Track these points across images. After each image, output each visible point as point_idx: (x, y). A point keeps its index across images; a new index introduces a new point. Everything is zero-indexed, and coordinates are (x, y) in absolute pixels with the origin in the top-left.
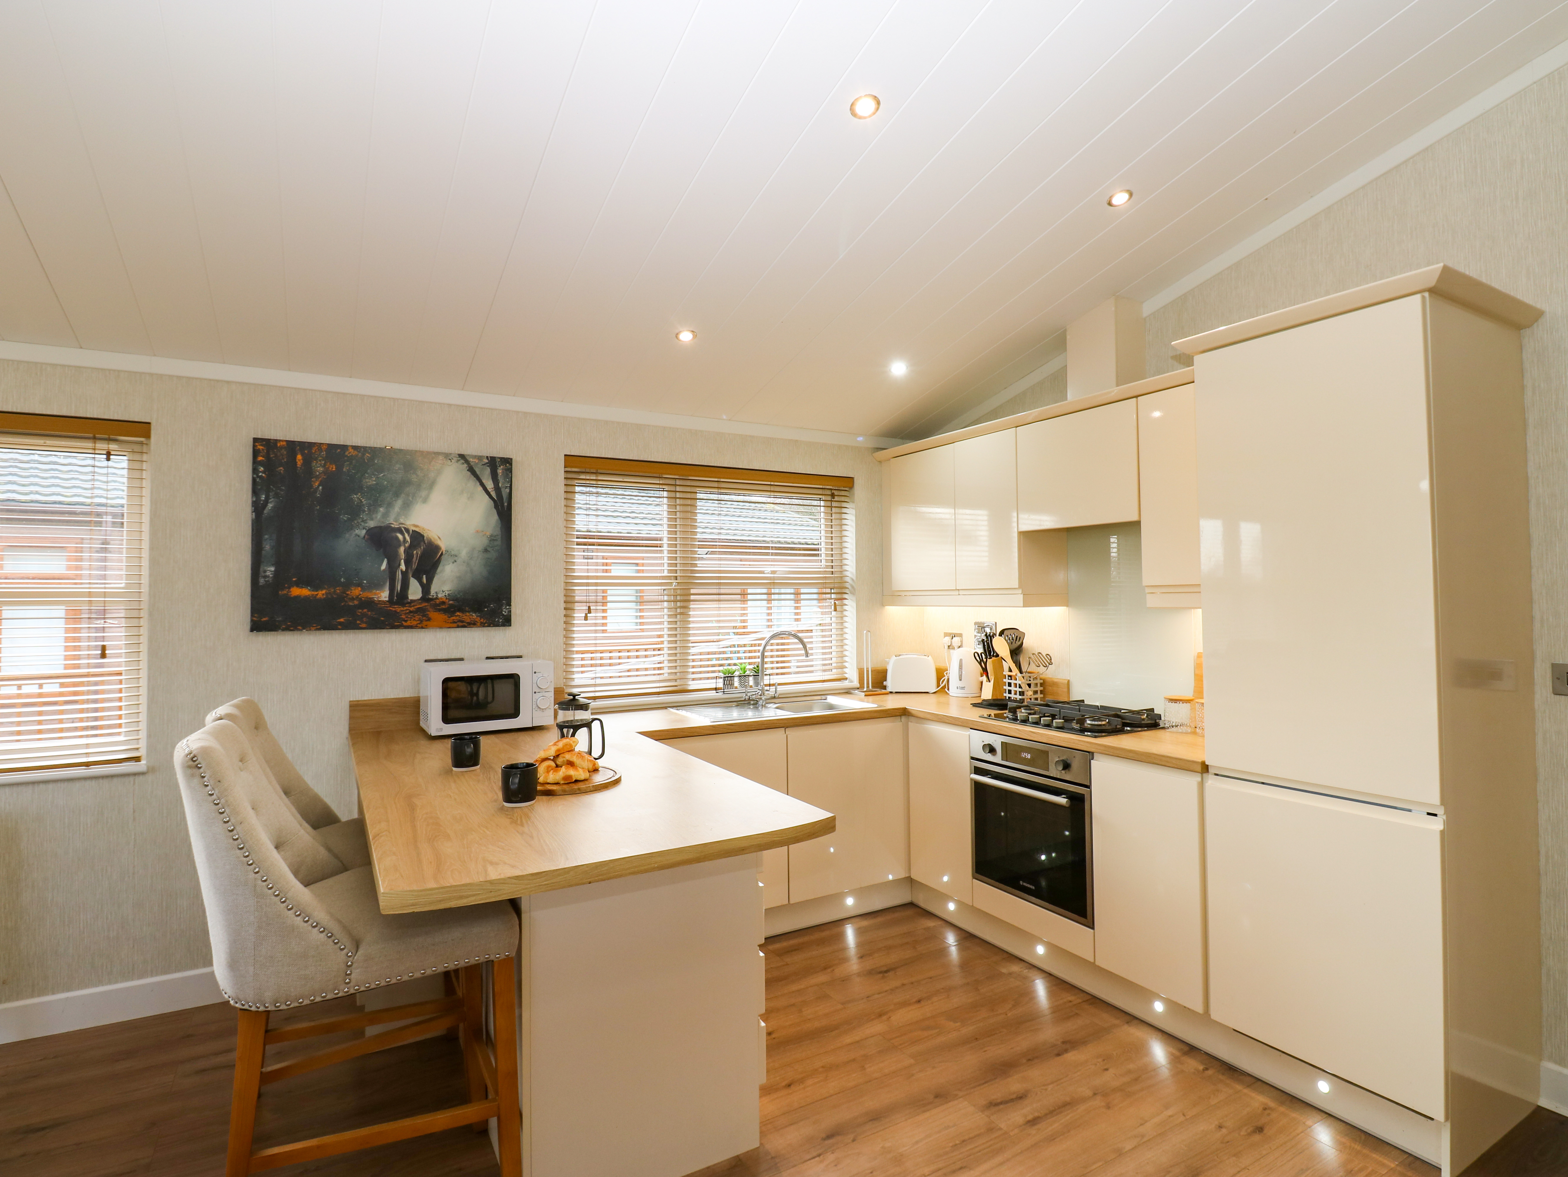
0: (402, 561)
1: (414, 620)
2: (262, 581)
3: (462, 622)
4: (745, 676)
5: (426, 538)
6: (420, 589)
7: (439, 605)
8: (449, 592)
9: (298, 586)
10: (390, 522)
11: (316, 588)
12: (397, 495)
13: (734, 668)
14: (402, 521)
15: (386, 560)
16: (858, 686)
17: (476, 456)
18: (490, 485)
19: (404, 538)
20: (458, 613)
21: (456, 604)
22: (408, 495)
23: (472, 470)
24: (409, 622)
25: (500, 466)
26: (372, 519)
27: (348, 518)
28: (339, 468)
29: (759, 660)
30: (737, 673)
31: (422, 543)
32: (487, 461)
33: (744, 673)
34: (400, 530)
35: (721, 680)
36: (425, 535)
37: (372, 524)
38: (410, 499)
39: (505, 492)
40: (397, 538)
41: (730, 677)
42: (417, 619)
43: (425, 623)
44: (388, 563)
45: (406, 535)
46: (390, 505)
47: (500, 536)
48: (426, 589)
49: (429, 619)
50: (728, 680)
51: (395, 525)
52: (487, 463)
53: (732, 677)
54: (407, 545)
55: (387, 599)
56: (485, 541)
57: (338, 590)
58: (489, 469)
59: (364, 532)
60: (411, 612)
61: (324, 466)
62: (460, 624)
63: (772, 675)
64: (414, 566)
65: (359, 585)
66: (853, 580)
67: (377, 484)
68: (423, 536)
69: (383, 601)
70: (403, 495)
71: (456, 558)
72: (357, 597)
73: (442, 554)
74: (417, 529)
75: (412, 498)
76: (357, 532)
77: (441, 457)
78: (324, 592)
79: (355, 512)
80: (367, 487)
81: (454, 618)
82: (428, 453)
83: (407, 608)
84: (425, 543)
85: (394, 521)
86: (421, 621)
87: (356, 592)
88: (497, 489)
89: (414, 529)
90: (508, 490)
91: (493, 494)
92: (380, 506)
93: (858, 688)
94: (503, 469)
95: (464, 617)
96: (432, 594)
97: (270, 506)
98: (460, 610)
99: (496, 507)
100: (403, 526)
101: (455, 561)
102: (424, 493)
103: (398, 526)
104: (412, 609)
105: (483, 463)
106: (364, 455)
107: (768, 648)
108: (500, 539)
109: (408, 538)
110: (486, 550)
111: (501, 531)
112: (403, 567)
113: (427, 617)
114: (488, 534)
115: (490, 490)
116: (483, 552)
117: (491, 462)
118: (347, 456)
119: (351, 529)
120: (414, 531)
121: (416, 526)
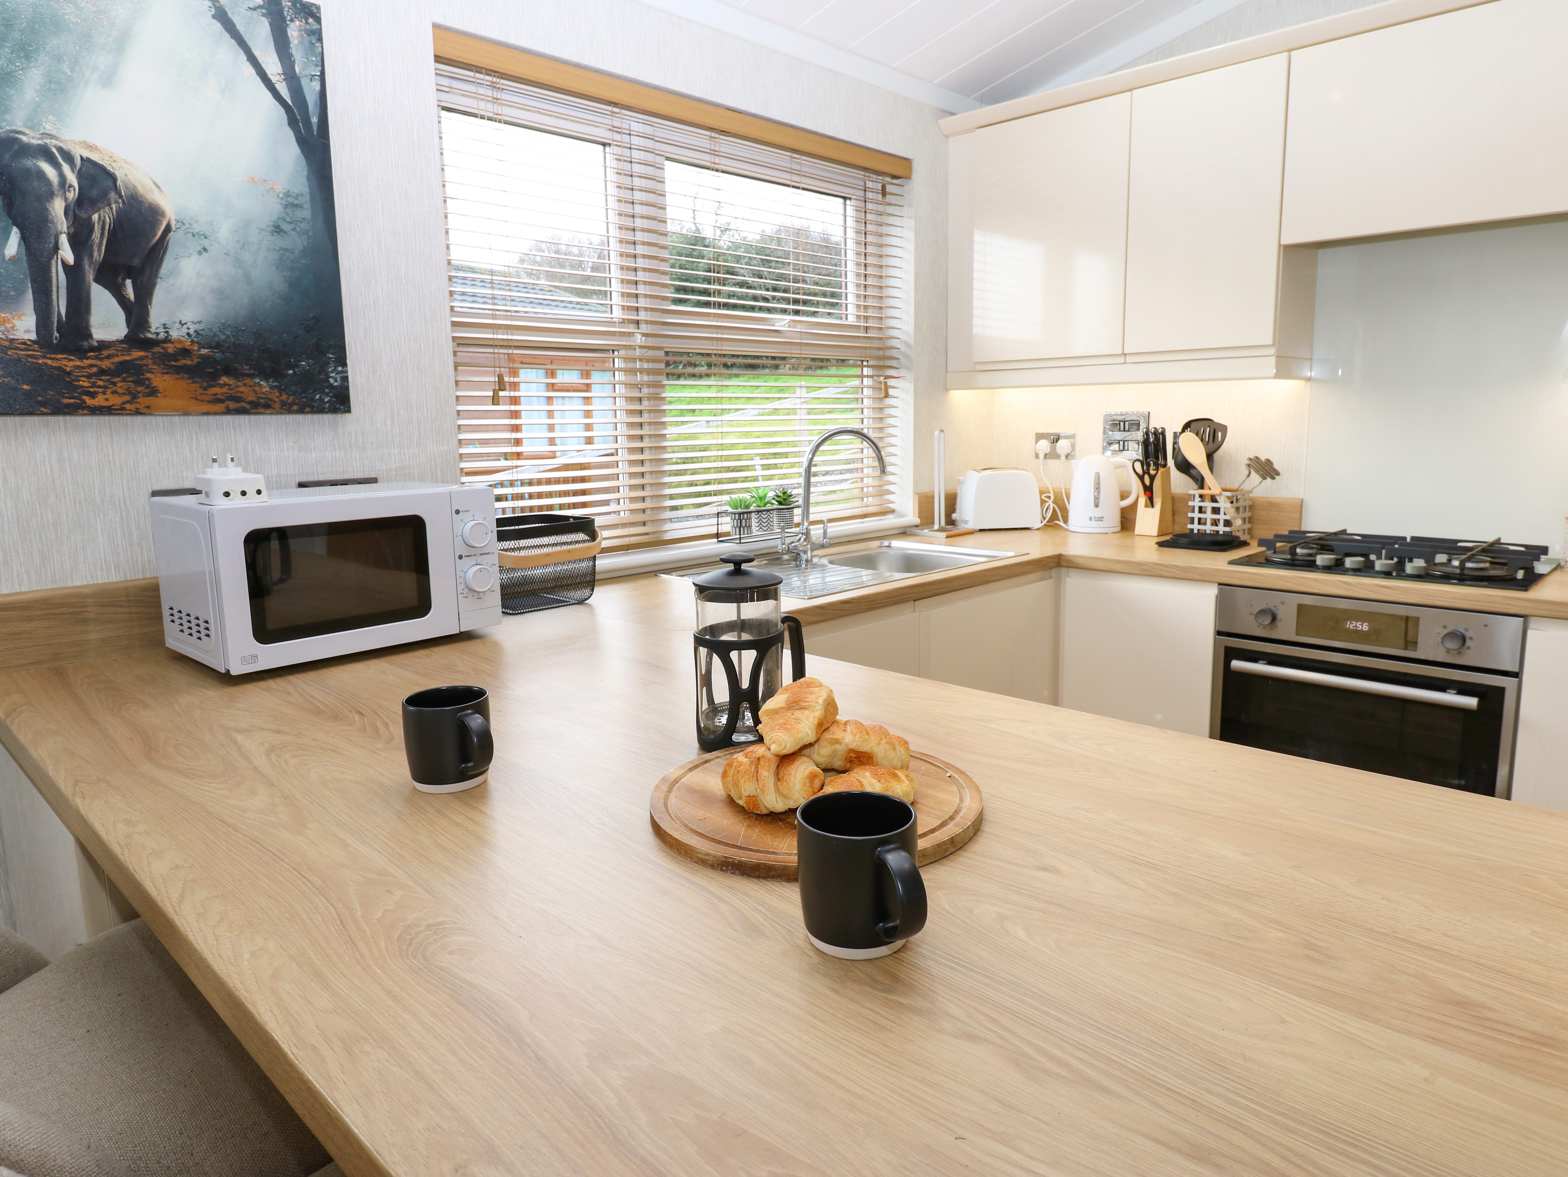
0: (64, 239)
1: (114, 392)
3: (238, 400)
4: (765, 511)
5: (123, 182)
6: (120, 316)
7: (174, 357)
8: (197, 327)
10: (14, 128)
13: (751, 496)
14: (49, 128)
15: (15, 230)
16: (917, 521)
18: (273, 67)
19: (62, 176)
20: (224, 379)
21: (219, 356)
24: (100, 397)
25: (292, 20)
30: (754, 507)
31: (113, 195)
32: (261, 2)
33: (764, 506)
34: (45, 153)
36: (118, 173)
39: (311, 90)
40: (41, 175)
41: (743, 513)
42: (120, 391)
43: (143, 401)
44: (24, 238)
45: (66, 168)
47: (307, 198)
48: (136, 314)
49: (153, 392)
50: (739, 519)
51: (31, 138)
52: (261, 7)
54: (72, 195)
55: (33, 336)
56: (274, 208)
58: (265, 23)
60: (102, 372)
62: (232, 405)
64: (98, 254)
66: (907, 344)
68: (113, 178)
69: (21, 341)
70: (43, 58)
71: (204, 242)
73: (168, 229)
74: (95, 157)
75: (72, 70)
81: (217, 390)
83: (94, 362)
84: (121, 197)
85: (25, 126)
86: (134, 397)
88: (291, 77)
89: (86, 154)
90: (316, 85)
91: (283, 89)
93: (917, 526)
94: (300, 30)
95: (242, 389)
96: (153, 330)
98: (228, 371)
99: (292, 122)
100: (54, 142)
101: (205, 250)
102: (102, 60)
103: (40, 142)
104: (106, 364)
105: (252, 6)
108: (307, 205)
109: (72, 178)
110: (277, 230)
111: (310, 187)
112: (67, 253)
113: (148, 387)
114: (280, 188)
115: (274, 79)
116: (272, 233)
117: (273, 7)
120: (84, 160)
121: (91, 147)
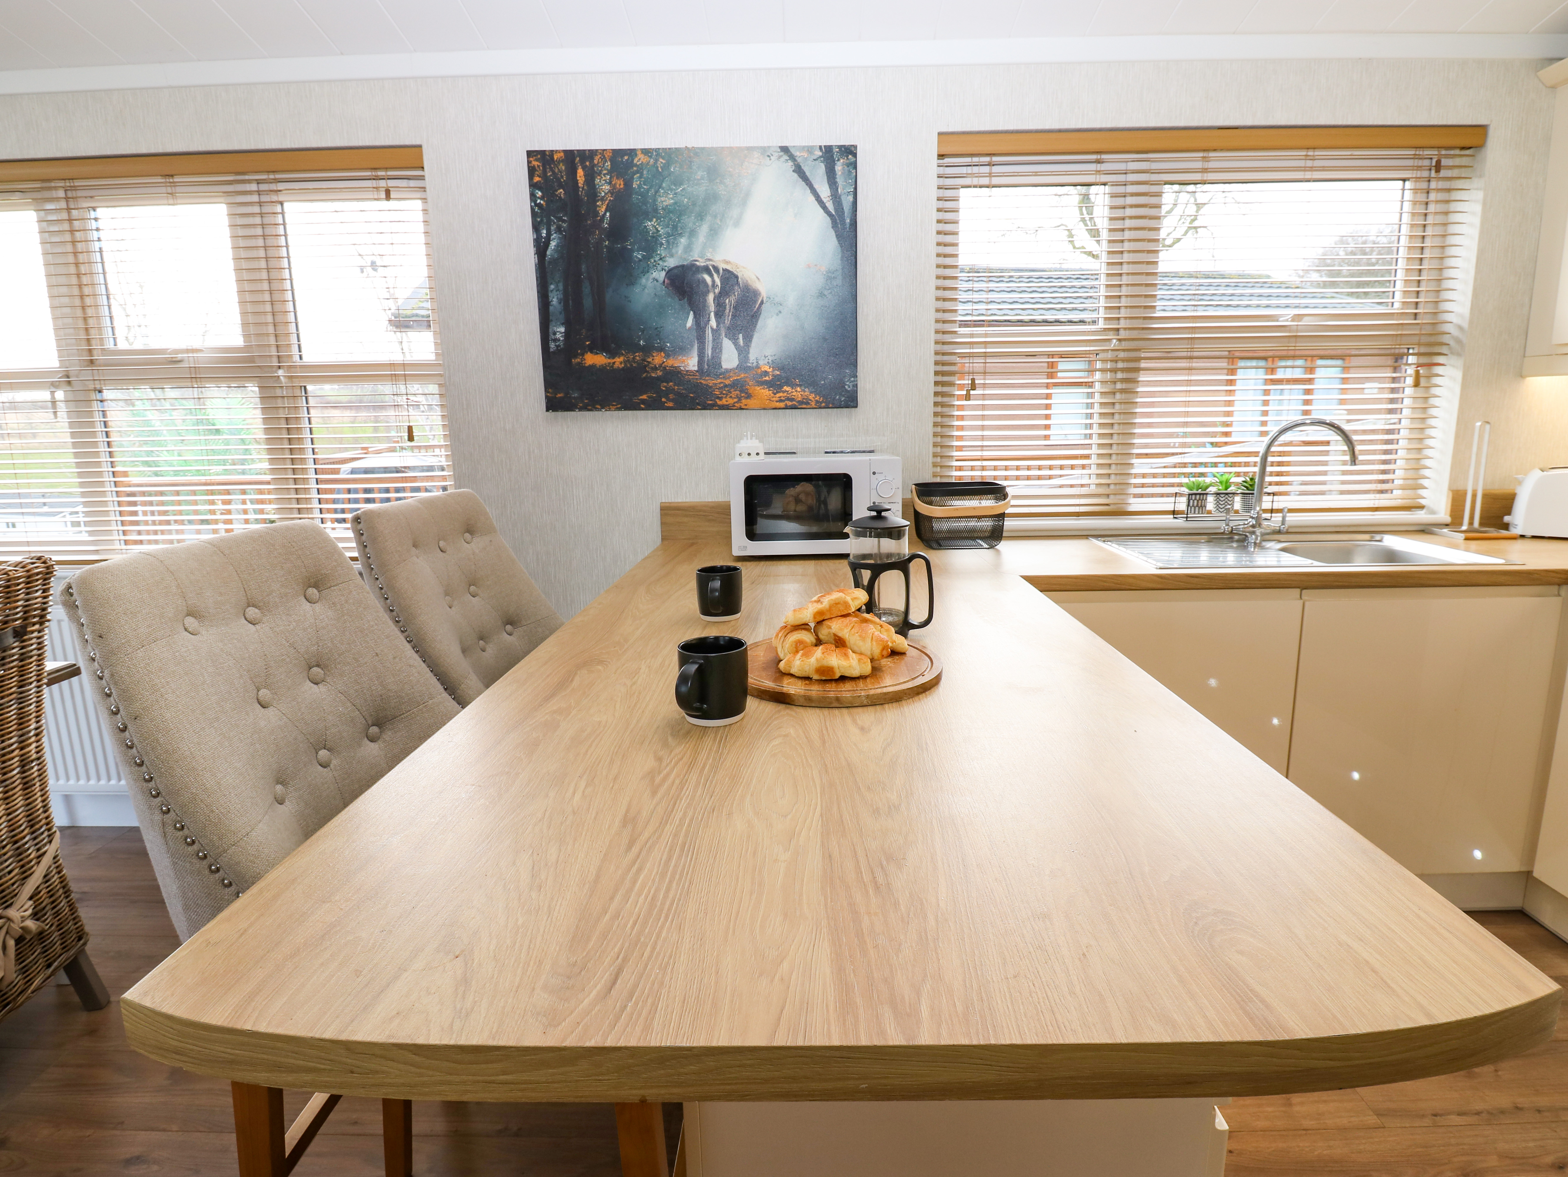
0: (712, 315)
1: (731, 397)
2: (552, 345)
3: (792, 400)
4: (1227, 494)
5: (742, 279)
6: (735, 353)
7: (760, 376)
8: (774, 358)
9: (591, 352)
10: (694, 259)
11: (612, 354)
12: (701, 217)
13: (1208, 480)
14: (709, 256)
15: (692, 313)
16: (1448, 519)
17: (804, 147)
18: (825, 191)
19: (713, 281)
20: (786, 388)
21: (783, 374)
22: (715, 217)
23: (799, 171)
24: (724, 400)
25: (838, 159)
26: (672, 256)
27: (643, 256)
28: (628, 184)
29: (1256, 469)
30: (1213, 489)
31: (736, 288)
32: (820, 154)
33: (1226, 489)
34: (706, 269)
35: (1184, 499)
36: (740, 275)
37: (671, 263)
38: (718, 221)
39: (847, 200)
40: (704, 281)
41: (1200, 494)
42: (733, 396)
43: (744, 402)
44: (695, 317)
45: (715, 276)
46: (693, 233)
47: (840, 273)
48: (743, 352)
49: (749, 398)
50: (1195, 499)
51: (701, 263)
52: (821, 157)
53: (1203, 494)
54: (717, 291)
55: (696, 368)
56: (819, 280)
57: (638, 356)
58: (823, 166)
59: (663, 274)
60: (726, 386)
61: (610, 183)
62: (790, 404)
63: (1277, 495)
64: (727, 321)
65: (661, 349)
66: (1460, 328)
67: (675, 203)
68: (737, 277)
69: (691, 371)
70: (708, 218)
71: (780, 308)
72: (661, 366)
73: (762, 302)
74: (729, 267)
75: (721, 220)
76: (655, 274)
77: (756, 154)
78: (622, 359)
79: (651, 245)
80: (663, 209)
81: (781, 394)
82: (740, 149)
83: (722, 381)
84: (740, 288)
85: (699, 257)
86: (740, 400)
87: (657, 359)
88: (836, 197)
89: (725, 266)
90: (851, 198)
91: (830, 204)
92: (681, 235)
93: (1447, 525)
94: (843, 165)
95: (794, 394)
96: (751, 361)
97: (553, 244)
98: (788, 383)
99: (834, 226)
100: (711, 262)
101: (780, 312)
102: (735, 212)
103: (705, 264)
104: (728, 382)
105: (815, 158)
106: (656, 161)
107: (1273, 449)
108: (840, 277)
109: (718, 281)
110: (821, 295)
112: (713, 323)
113: (746, 393)
114: (825, 268)
115: (825, 199)
116: (818, 297)
117: (829, 155)
118: (636, 165)
119: (645, 271)
120: (725, 270)
121: (727, 262)
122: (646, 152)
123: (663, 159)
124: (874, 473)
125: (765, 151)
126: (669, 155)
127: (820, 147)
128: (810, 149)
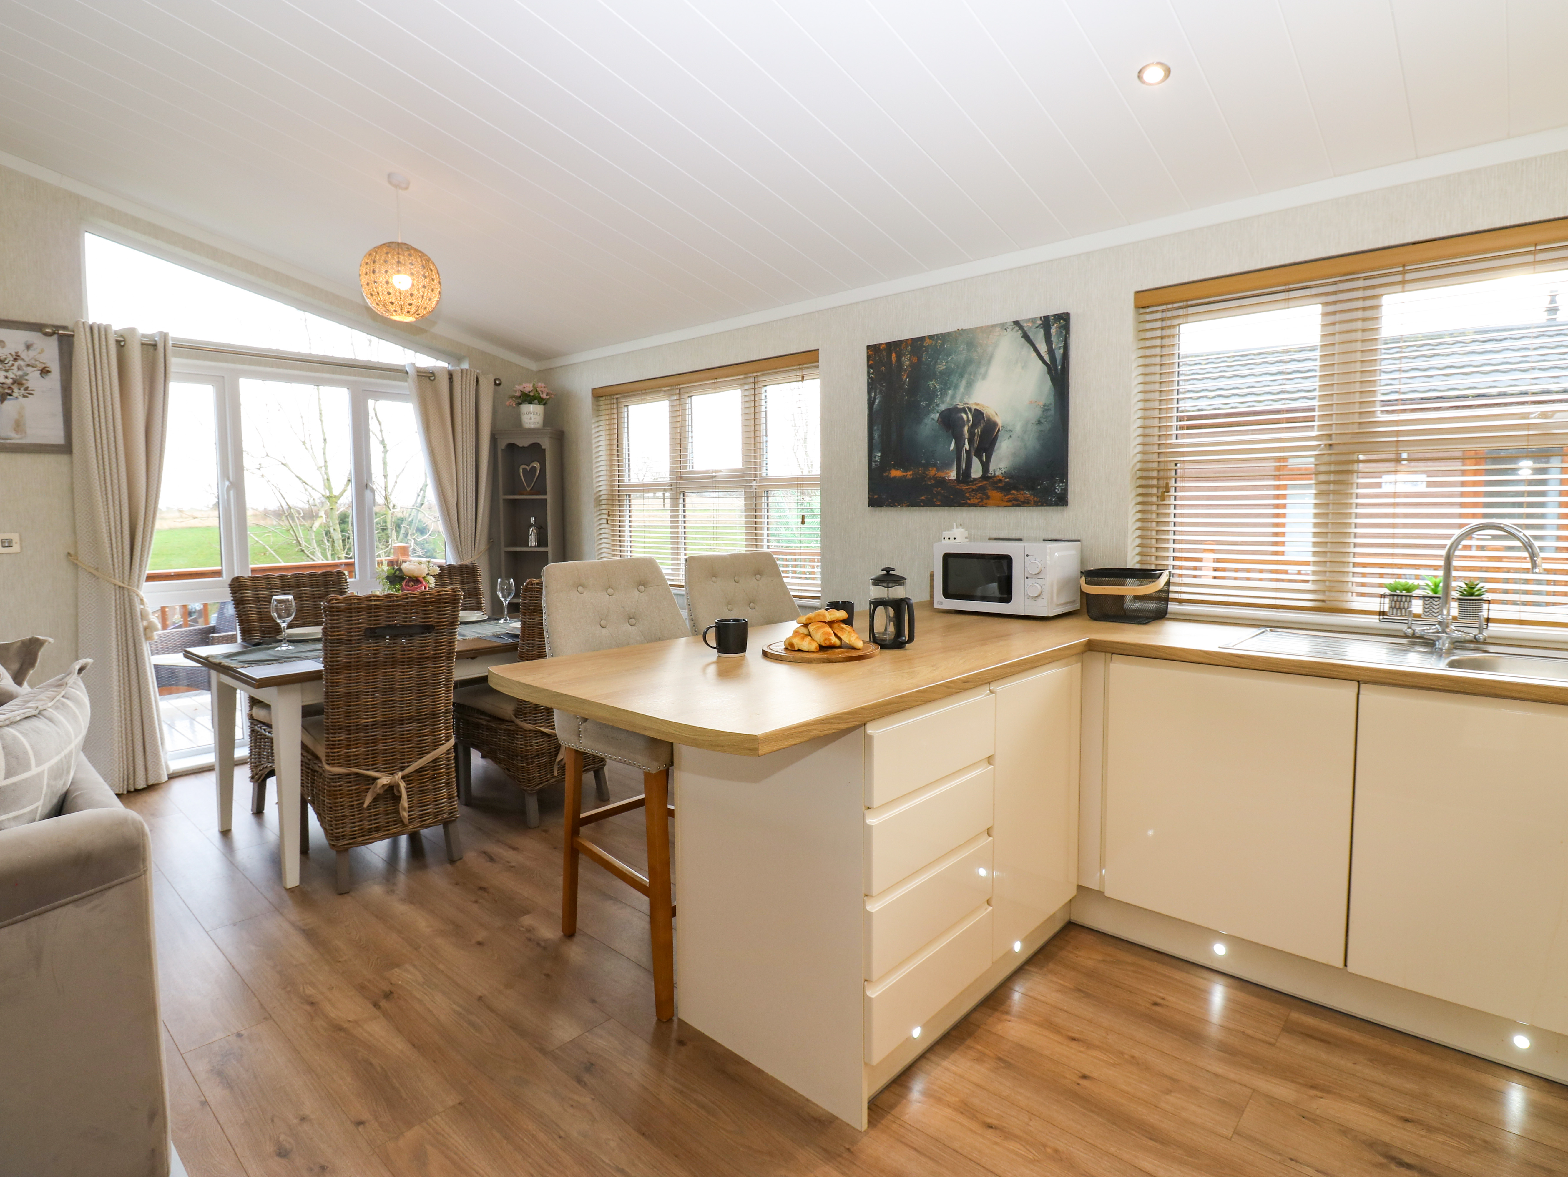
0: (967, 440)
1: (976, 498)
2: (874, 466)
3: (1016, 500)
5: (986, 415)
6: (981, 467)
7: (996, 483)
8: (1005, 470)
9: (895, 468)
11: (906, 469)
12: (961, 376)
13: (1417, 582)
14: (966, 401)
15: (953, 440)
17: (1029, 319)
18: (1043, 348)
19: (968, 417)
20: (1013, 492)
21: (1012, 481)
22: (970, 374)
23: (1026, 337)
24: (972, 500)
25: (1055, 325)
26: (943, 403)
27: (926, 404)
28: (920, 359)
31: (982, 421)
32: (1041, 322)
34: (964, 410)
36: (984, 412)
37: (943, 407)
38: (972, 377)
39: (1058, 354)
40: (962, 418)
41: (1404, 596)
42: (978, 497)
43: (985, 501)
44: (956, 443)
45: (969, 414)
46: (956, 387)
47: (1053, 406)
48: (985, 466)
49: (988, 498)
50: (1398, 601)
51: (961, 406)
52: (1040, 325)
53: (1408, 596)
54: (970, 424)
55: (955, 478)
56: (1038, 412)
57: (921, 470)
58: (1042, 331)
59: (938, 415)
60: (973, 490)
61: (910, 360)
62: (1016, 503)
64: (976, 445)
65: (935, 465)
67: (946, 368)
68: (982, 414)
69: (952, 480)
70: (966, 376)
71: (1011, 434)
72: (934, 477)
73: (999, 430)
74: (978, 408)
75: (974, 377)
76: (933, 416)
77: (997, 329)
78: (911, 472)
79: (931, 396)
80: (939, 373)
81: (1009, 496)
82: (988, 327)
84: (985, 421)
86: (982, 499)
87: (932, 472)
88: (1051, 352)
89: (976, 407)
90: (1061, 351)
91: (1046, 357)
92: (949, 389)
94: (1056, 327)
95: (1019, 496)
97: (877, 401)
98: (1015, 488)
99: (1049, 372)
100: (967, 405)
101: (1011, 437)
102: (983, 370)
103: (963, 406)
104: (974, 487)
105: (1037, 325)
106: (936, 342)
108: (1053, 409)
109: (971, 417)
110: (1039, 422)
111: (1055, 400)
112: (967, 446)
113: (987, 496)
114: (1041, 404)
115: (1043, 355)
116: (1037, 424)
117: (1046, 322)
118: (925, 347)
119: (928, 414)
120: (975, 410)
121: (977, 404)
122: (931, 337)
123: (940, 340)
124: (1027, 556)
125: (1003, 326)
126: (943, 338)
127: (1041, 318)
128: (1033, 320)
